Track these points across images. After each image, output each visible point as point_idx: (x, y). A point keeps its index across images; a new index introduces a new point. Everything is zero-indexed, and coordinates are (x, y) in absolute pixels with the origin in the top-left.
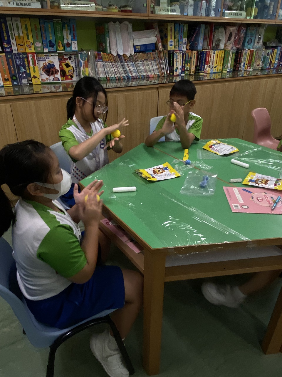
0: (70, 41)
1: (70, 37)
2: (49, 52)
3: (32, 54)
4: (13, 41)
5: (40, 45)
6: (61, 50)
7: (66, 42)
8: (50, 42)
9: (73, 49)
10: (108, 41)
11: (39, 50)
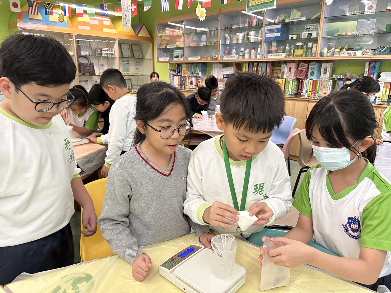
0: (198, 72)
1: (198, 70)
2: (192, 76)
3: (187, 76)
4: (182, 72)
5: (189, 73)
6: (195, 75)
7: (197, 72)
8: (192, 72)
9: (199, 75)
10: (212, 72)
11: (189, 75)
